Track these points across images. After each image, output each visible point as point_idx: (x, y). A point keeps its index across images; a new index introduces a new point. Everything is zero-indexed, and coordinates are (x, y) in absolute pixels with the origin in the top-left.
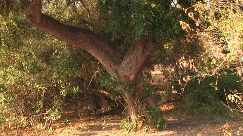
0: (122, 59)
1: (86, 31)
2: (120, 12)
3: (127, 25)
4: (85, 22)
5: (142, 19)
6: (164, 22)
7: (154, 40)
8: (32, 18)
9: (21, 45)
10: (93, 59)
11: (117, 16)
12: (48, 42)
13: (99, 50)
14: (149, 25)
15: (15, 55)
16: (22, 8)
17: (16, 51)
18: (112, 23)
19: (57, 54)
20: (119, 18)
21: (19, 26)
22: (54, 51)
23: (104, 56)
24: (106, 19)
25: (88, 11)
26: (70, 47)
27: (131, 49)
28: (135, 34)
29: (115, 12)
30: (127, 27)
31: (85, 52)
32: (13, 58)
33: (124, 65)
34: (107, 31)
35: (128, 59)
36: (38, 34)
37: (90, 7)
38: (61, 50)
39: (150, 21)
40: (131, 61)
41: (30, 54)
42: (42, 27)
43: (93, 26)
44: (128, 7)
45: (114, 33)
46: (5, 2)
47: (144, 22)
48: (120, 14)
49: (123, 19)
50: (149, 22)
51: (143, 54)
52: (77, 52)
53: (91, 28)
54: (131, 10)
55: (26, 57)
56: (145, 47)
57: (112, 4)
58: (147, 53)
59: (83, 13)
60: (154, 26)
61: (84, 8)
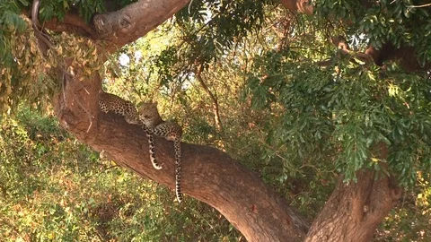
0: (306, 231)
1: (209, 154)
2: (305, 108)
3: (322, 141)
4: (206, 129)
5: (363, 127)
6: (420, 136)
7: (392, 184)
8: (75, 118)
9: (36, 187)
10: (225, 227)
11: (295, 119)
12: (108, 180)
13: (243, 205)
14: (382, 142)
15: (21, 214)
16: (51, 92)
17: (23, 203)
18: (280, 135)
19: (129, 214)
20: (301, 123)
21: (33, 137)
22: (122, 204)
23: (256, 221)
24: (262, 122)
25: (214, 98)
26: (166, 197)
27: (329, 204)
28: (343, 165)
29: (290, 108)
30: (321, 146)
31: (204, 208)
32: (12, 222)
34: (268, 157)
35: (321, 233)
36: (82, 159)
37: (220, 91)
38: (139, 202)
39: (383, 133)
40: (328, 237)
41: (60, 212)
42: (99, 142)
43: (226, 140)
44: (326, 93)
45: (287, 164)
46: (10, 77)
47: (367, 136)
48: (304, 111)
49: (312, 125)
50: (381, 137)
51: (362, 220)
52: (182, 209)
53: (221, 144)
54: (335, 103)
55: (48, 220)
56: (367, 201)
57: (283, 84)
58: (372, 217)
59: (202, 104)
60: (396, 147)
61: (203, 92)
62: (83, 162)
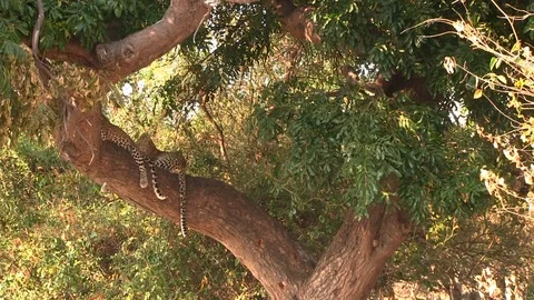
0: (313, 266)
1: (214, 186)
2: (313, 141)
3: (332, 174)
4: (211, 161)
5: (374, 160)
6: (431, 169)
7: (402, 218)
8: (76, 149)
9: (36, 221)
10: (231, 262)
11: (304, 151)
12: (110, 213)
13: (249, 239)
14: (393, 174)
15: (21, 248)
16: (52, 123)
17: (24, 237)
18: (290, 167)
19: (132, 248)
20: (310, 156)
21: (33, 169)
22: (126, 239)
23: (263, 256)
24: (268, 153)
25: (220, 129)
26: (170, 230)
27: (338, 239)
28: (355, 200)
29: (298, 140)
30: (330, 180)
31: (209, 242)
32: (12, 256)
33: (316, 283)
34: (277, 190)
35: (329, 268)
36: (83, 192)
37: (226, 122)
38: (142, 236)
39: (394, 165)
40: (336, 273)
41: (61, 246)
42: (101, 175)
43: (231, 172)
44: (335, 124)
45: (295, 198)
46: (10, 108)
47: (377, 169)
48: (312, 143)
49: (320, 158)
50: (391, 169)
51: (371, 255)
52: (186, 244)
53: (227, 177)
54: (343, 136)
55: (48, 254)
56: (377, 236)
57: (291, 116)
58: (382, 252)
59: (206, 136)
60: (407, 180)
61: (208, 123)
62: (85, 195)
